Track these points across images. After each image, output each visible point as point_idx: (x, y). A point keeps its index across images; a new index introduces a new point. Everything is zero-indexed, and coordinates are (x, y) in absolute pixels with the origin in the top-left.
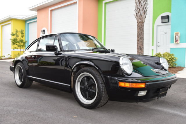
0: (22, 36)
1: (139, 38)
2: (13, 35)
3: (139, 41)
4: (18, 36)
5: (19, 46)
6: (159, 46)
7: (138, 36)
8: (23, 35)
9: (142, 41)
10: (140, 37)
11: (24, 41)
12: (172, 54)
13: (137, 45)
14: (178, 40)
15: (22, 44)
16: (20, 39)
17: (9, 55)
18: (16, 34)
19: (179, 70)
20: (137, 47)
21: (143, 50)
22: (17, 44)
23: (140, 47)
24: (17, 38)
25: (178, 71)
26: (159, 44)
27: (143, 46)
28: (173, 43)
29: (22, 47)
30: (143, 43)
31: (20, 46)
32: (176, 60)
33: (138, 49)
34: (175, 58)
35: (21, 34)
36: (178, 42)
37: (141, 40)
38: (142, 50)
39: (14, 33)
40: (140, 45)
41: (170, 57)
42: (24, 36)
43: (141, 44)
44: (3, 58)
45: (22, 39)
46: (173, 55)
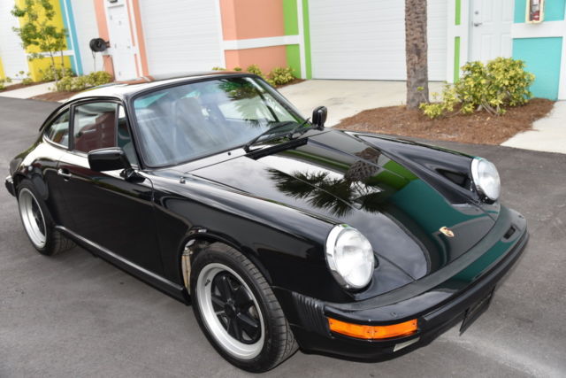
0: (49, 16)
1: (413, 15)
2: (19, 14)
3: (414, 26)
4: (34, 17)
5: (45, 48)
6: (476, 25)
7: (408, 10)
8: (50, 11)
9: (421, 27)
10: (416, 13)
11: (58, 31)
12: (517, 60)
13: (407, 41)
14: (538, 12)
15: (54, 41)
16: (44, 25)
17: (22, 73)
18: (29, 9)
19: (539, 116)
20: (407, 45)
21: (426, 56)
22: (37, 44)
23: (416, 45)
24: (35, 23)
25: (534, 120)
26: (476, 19)
27: (424, 41)
28: (524, 21)
29: (56, 50)
30: (424, 32)
31: (49, 49)
32: (529, 80)
33: (409, 51)
34: (525, 77)
35: (43, 10)
36: (538, 19)
37: (417, 24)
38: (422, 55)
39: (22, 7)
40: (415, 39)
41: (512, 73)
42: (53, 12)
43: (418, 35)
44: (6, 84)
45: (49, 23)
46: (520, 64)
